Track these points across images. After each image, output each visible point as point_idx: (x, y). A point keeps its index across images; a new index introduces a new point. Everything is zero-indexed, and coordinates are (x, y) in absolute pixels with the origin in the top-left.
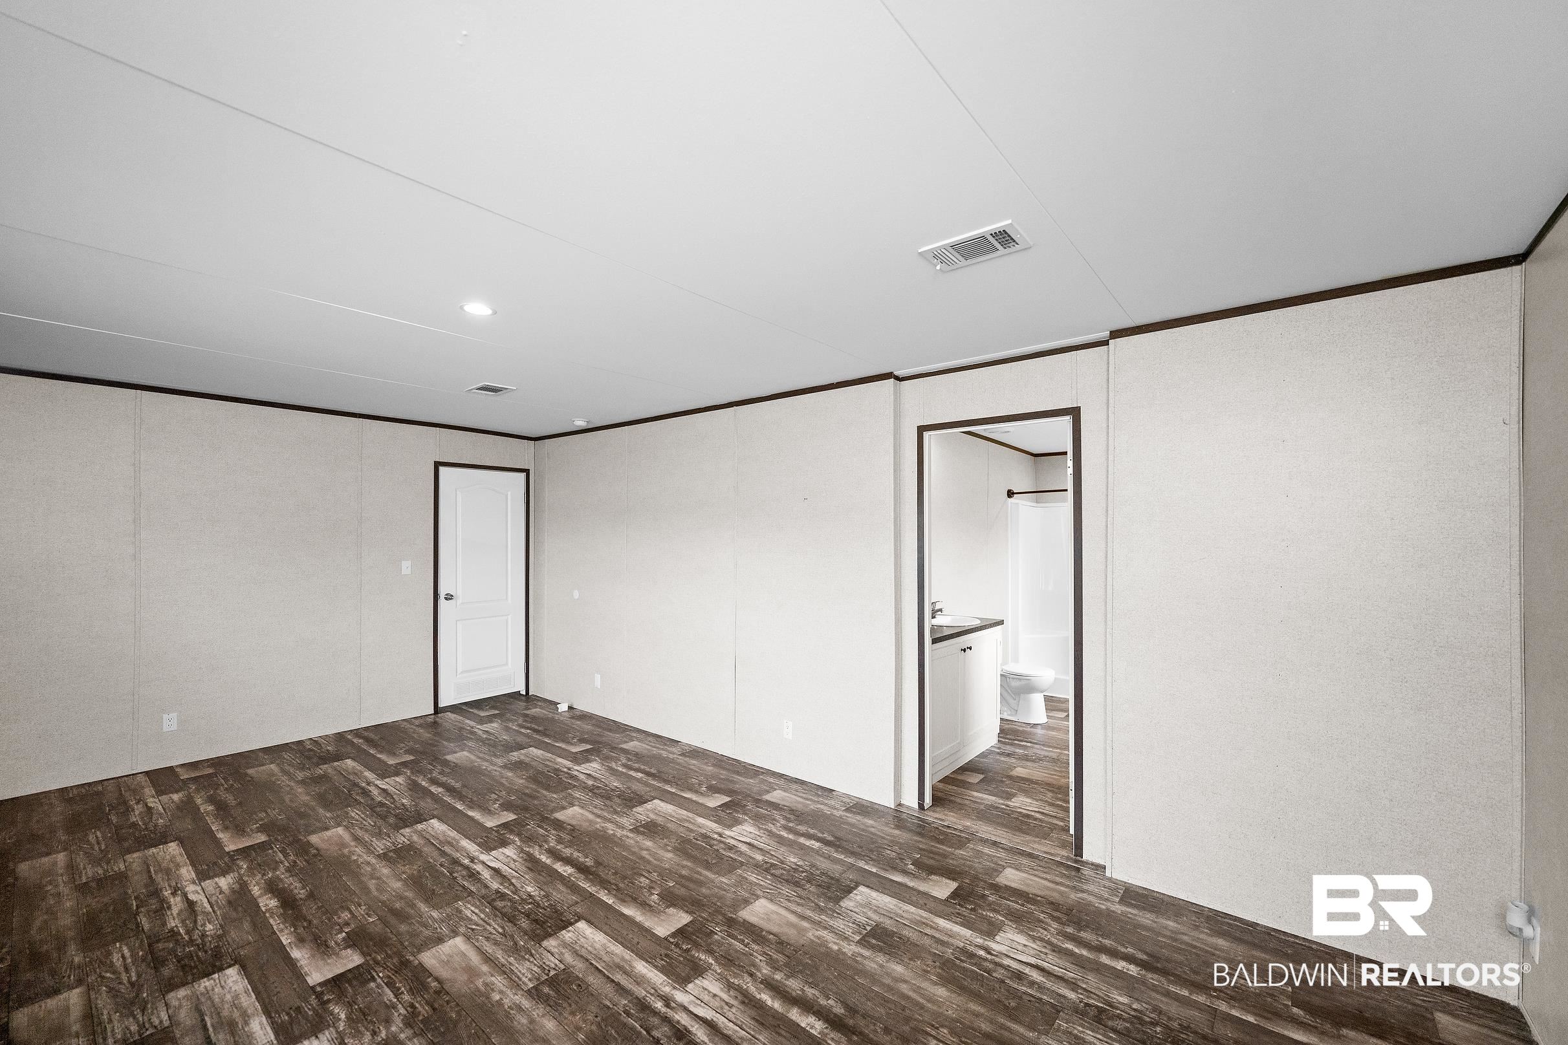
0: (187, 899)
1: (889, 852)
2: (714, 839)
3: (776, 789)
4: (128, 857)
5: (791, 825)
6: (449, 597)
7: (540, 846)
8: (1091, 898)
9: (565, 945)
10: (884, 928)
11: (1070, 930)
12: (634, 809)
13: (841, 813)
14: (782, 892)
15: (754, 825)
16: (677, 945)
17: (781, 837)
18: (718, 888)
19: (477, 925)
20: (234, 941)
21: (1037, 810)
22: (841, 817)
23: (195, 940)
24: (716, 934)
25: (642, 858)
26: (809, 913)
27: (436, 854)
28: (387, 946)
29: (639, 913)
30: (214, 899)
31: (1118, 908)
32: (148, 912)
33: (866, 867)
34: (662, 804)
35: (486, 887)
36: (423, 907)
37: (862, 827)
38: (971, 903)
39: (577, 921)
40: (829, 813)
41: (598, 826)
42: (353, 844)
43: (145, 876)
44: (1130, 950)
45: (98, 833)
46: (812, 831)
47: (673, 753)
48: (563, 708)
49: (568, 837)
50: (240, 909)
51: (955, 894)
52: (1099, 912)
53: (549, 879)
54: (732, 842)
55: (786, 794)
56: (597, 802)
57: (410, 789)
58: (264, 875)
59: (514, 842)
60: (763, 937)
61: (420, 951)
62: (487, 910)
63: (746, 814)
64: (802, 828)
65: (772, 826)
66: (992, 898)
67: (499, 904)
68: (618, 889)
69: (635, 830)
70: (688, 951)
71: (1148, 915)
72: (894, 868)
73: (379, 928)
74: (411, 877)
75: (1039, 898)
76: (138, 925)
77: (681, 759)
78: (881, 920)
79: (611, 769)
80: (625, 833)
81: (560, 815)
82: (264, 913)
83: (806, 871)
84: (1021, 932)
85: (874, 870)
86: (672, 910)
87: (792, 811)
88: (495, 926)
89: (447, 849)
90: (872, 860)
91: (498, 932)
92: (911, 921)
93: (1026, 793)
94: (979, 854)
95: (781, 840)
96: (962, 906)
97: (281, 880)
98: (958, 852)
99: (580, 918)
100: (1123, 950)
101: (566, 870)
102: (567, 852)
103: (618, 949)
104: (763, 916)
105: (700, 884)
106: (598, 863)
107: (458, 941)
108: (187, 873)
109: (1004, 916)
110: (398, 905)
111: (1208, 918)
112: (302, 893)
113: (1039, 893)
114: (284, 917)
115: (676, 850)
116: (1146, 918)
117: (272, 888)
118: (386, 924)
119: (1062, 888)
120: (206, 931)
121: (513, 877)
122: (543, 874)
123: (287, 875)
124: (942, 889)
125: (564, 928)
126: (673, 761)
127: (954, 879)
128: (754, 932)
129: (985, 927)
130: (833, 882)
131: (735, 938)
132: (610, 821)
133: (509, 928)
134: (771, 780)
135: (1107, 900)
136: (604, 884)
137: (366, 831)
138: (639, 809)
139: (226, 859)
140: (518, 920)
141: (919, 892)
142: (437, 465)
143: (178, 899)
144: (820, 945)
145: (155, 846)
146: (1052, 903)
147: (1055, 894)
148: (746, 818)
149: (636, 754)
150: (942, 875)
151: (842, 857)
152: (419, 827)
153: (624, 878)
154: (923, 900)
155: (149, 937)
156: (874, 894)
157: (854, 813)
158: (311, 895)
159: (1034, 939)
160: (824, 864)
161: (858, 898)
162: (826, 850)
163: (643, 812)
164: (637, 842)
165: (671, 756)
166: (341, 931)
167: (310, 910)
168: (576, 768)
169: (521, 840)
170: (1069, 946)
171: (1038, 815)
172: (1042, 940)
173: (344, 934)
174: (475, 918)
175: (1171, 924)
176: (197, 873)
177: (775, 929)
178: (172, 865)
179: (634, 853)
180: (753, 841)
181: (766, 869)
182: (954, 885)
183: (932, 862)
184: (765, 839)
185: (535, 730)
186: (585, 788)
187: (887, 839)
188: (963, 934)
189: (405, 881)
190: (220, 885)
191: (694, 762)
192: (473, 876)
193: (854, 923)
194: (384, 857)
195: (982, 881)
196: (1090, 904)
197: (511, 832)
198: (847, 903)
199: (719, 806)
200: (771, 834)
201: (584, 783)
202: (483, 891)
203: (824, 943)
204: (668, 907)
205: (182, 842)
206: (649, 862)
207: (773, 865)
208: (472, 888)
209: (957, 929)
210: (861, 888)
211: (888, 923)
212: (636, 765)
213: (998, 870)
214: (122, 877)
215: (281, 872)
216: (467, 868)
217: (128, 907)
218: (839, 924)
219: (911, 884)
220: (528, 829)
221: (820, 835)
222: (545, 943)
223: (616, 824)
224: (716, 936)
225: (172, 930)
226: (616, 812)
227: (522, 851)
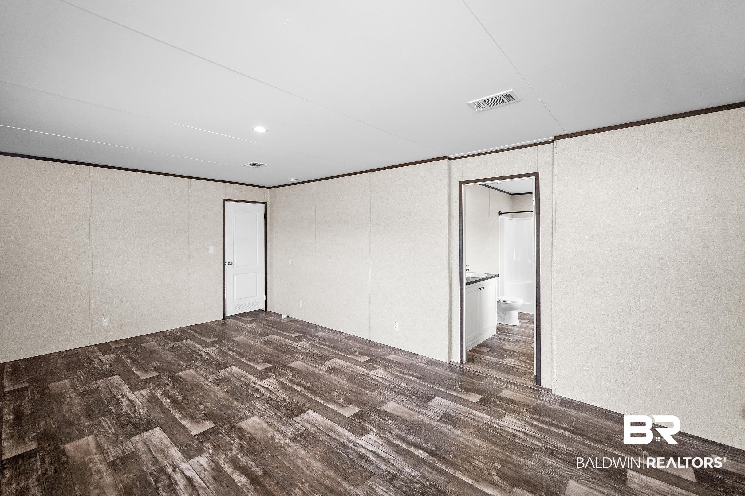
0: (129, 399)
1: (448, 382)
2: (365, 376)
3: (391, 354)
4: (97, 381)
5: (400, 370)
6: (230, 264)
7: (285, 378)
8: (545, 403)
9: (304, 420)
10: (449, 414)
11: (536, 417)
12: (326, 362)
13: (423, 365)
14: (400, 399)
15: (383, 370)
16: (355, 420)
17: (396, 375)
18: (370, 396)
19: (263, 411)
20: (154, 416)
21: (517, 364)
22: (423, 366)
23: (137, 416)
24: (372, 416)
25: (333, 383)
26: (413, 408)
27: (237, 381)
28: (224, 419)
29: (335, 407)
30: (141, 400)
31: (559, 408)
32: (113, 404)
33: (438, 388)
34: (339, 360)
35: (263, 395)
36: (237, 403)
37: (434, 371)
38: (489, 404)
39: (308, 410)
40: (418, 365)
41: (310, 370)
42: (198, 376)
43: (107, 390)
44: (565, 426)
45: (81, 372)
46: (411, 373)
47: (340, 338)
48: (284, 317)
49: (297, 374)
50: (154, 404)
51: (481, 401)
52: (550, 409)
53: (292, 392)
54: (374, 377)
55: (396, 356)
56: (308, 359)
57: (219, 353)
58: (161, 389)
59: (272, 376)
60: (394, 418)
61: (239, 422)
62: (266, 405)
63: (379, 365)
64: (406, 371)
65: (392, 370)
66: (498, 403)
67: (271, 402)
68: (324, 397)
69: (328, 371)
70: (360, 423)
71: (573, 411)
72: (452, 389)
73: (218, 412)
74: (228, 391)
75: (521, 403)
76: (110, 410)
77: (344, 340)
78: (448, 411)
79: (311, 344)
80: (323, 372)
81: (291, 365)
82: (165, 406)
83: (410, 390)
84: (514, 417)
85: (442, 390)
86: (350, 406)
87: (400, 364)
88: (271, 412)
89: (242, 379)
90: (441, 385)
91: (273, 414)
92: (462, 412)
93: (511, 356)
94: (491, 383)
95: (397, 376)
96: (485, 406)
97: (169, 392)
98: (480, 382)
99: (309, 409)
100: (562, 425)
101: (299, 389)
102: (298, 380)
103: (328, 422)
104: (392, 409)
105: (362, 395)
106: (313, 385)
107: (255, 418)
108: (126, 388)
109: (505, 410)
110: (225, 403)
111: (602, 413)
112: (180, 398)
113: (521, 400)
114: (174, 407)
115: (348, 380)
116: (572, 412)
117: (166, 395)
118: (221, 410)
119: (531, 399)
120: (141, 413)
121: (275, 391)
122: (289, 390)
123: (172, 389)
124: (475, 398)
125: (303, 413)
126: (341, 341)
127: (480, 394)
128: (390, 416)
129: (496, 415)
130: (423, 395)
131: (381, 418)
132: (315, 367)
133: (277, 413)
134: (388, 350)
135: (553, 404)
136: (317, 394)
137: (203, 371)
138: (328, 362)
139: (142, 383)
140: (281, 409)
141: (464, 399)
142: (225, 200)
143: (125, 399)
144: (421, 421)
145: (109, 377)
146: (527, 405)
147: (528, 401)
148: (379, 366)
149: (323, 338)
150: (474, 392)
151: (426, 384)
152: (227, 369)
153: (326, 392)
154: (467, 403)
155: (116, 415)
156: (443, 400)
157: (430, 365)
158: (184, 398)
159: (519, 420)
160: (419, 387)
161: (436, 401)
162: (418, 381)
163: (331, 363)
164: (330, 377)
165: (339, 339)
166: (202, 413)
167: (185, 404)
168: (295, 344)
169: (276, 375)
170: (536, 423)
171: (518, 367)
172: (524, 421)
173: (203, 414)
174: (261, 408)
175: (584, 415)
176: (131, 388)
177: (399, 414)
178: (118, 385)
179: (329, 382)
180: (383, 377)
181: (392, 389)
182: (480, 397)
183: (469, 387)
184: (389, 376)
185: (273, 327)
186: (301, 353)
187: (446, 377)
188: (486, 418)
189: (226, 392)
190: (142, 394)
191: (351, 342)
192: (257, 390)
193: (435, 412)
194: (214, 382)
195: (493, 395)
196: (545, 406)
197: (270, 372)
198: (430, 404)
199: (365, 361)
200: (392, 374)
201: (300, 350)
202: (263, 397)
203: (422, 421)
204: (348, 404)
205: (120, 375)
206: (337, 385)
207: (394, 387)
208: (257, 396)
209: (483, 415)
210: (437, 397)
211: (451, 412)
212: (324, 343)
213: (501, 391)
214: (97, 390)
215: (168, 388)
216: (253, 387)
217: (104, 403)
218: (428, 413)
219: (460, 396)
220: (278, 371)
221: (415, 374)
222: (295, 419)
223: (318, 368)
224: (372, 417)
225: (125, 412)
226: (317, 364)
227: (277, 380)
